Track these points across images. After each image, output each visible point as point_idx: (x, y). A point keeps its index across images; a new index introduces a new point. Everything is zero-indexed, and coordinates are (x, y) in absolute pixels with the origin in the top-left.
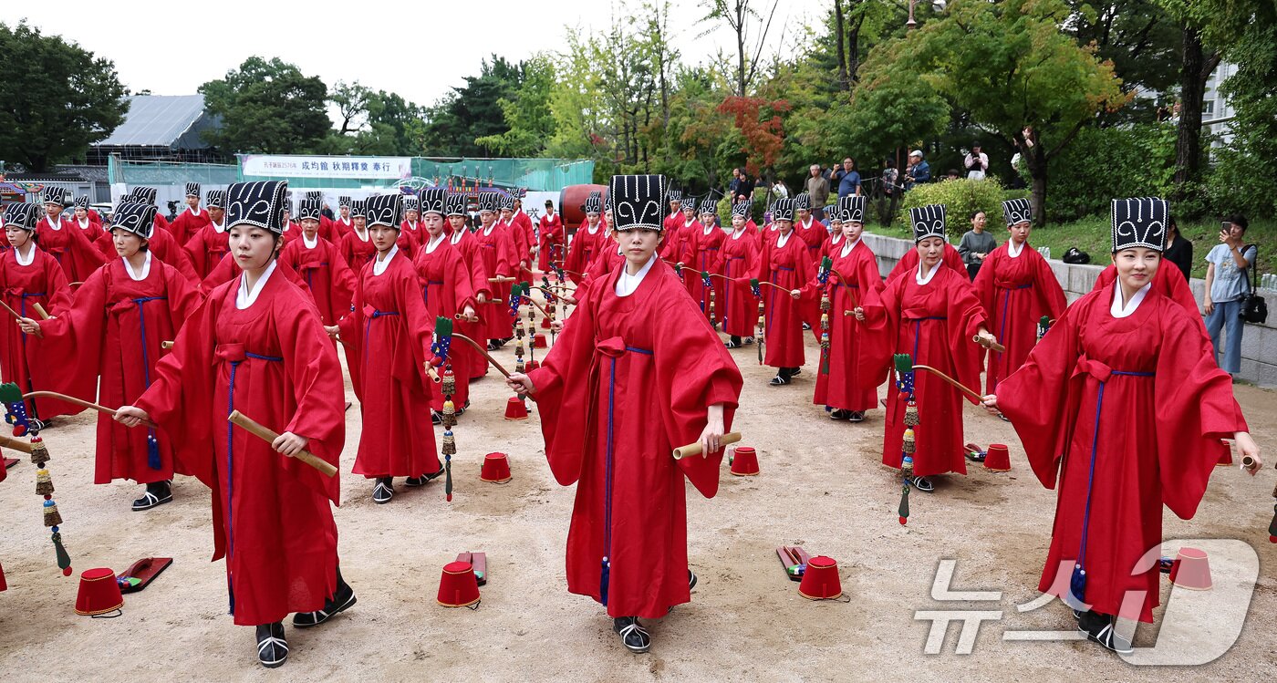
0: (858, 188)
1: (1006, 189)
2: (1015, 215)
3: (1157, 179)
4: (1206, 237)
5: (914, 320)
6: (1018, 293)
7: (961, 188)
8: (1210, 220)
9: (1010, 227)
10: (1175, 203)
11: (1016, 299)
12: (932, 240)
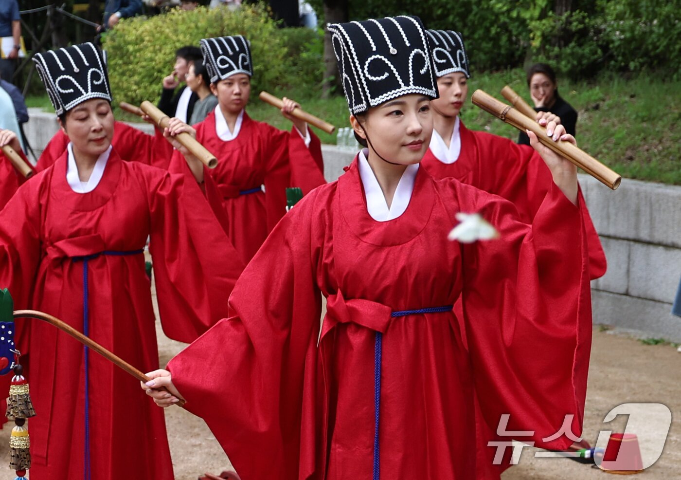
0: (17, 26)
1: (281, 27)
2: (223, 62)
3: (528, 9)
4: (604, 106)
5: (77, 259)
6: (240, 203)
7: (202, 24)
8: (611, 78)
9: (216, 83)
10: (556, 49)
11: (239, 214)
12: (92, 106)
